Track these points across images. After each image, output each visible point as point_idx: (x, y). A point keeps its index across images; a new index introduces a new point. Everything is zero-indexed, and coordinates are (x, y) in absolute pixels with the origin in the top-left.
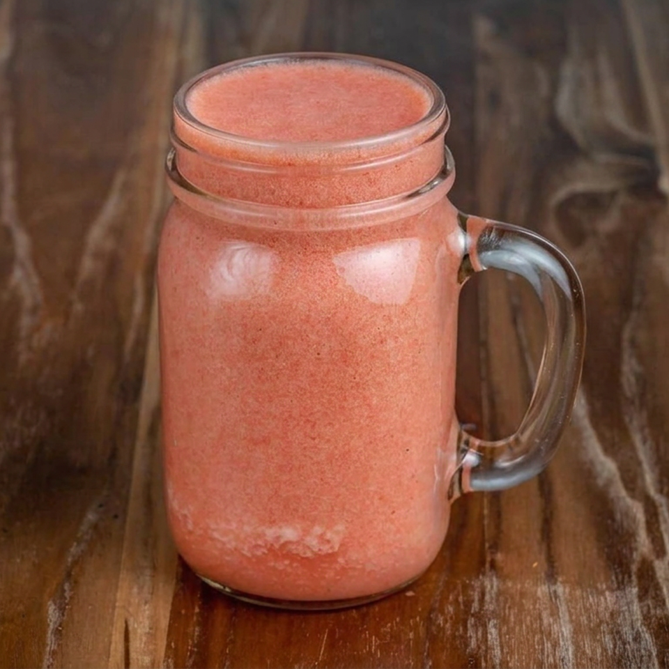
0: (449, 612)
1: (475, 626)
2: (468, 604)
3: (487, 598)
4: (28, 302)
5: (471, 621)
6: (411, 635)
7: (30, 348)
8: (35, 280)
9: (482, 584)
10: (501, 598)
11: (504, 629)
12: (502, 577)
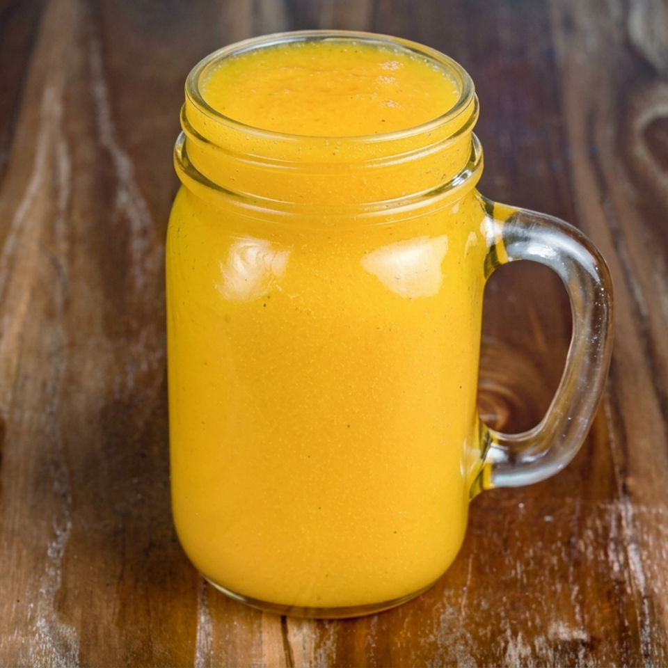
0: (588, 537)
1: (616, 551)
2: (606, 529)
3: (624, 523)
4: (136, 225)
5: (612, 546)
6: (555, 560)
7: (144, 271)
8: (142, 204)
9: (617, 508)
10: (638, 523)
11: (645, 553)
12: (636, 501)
